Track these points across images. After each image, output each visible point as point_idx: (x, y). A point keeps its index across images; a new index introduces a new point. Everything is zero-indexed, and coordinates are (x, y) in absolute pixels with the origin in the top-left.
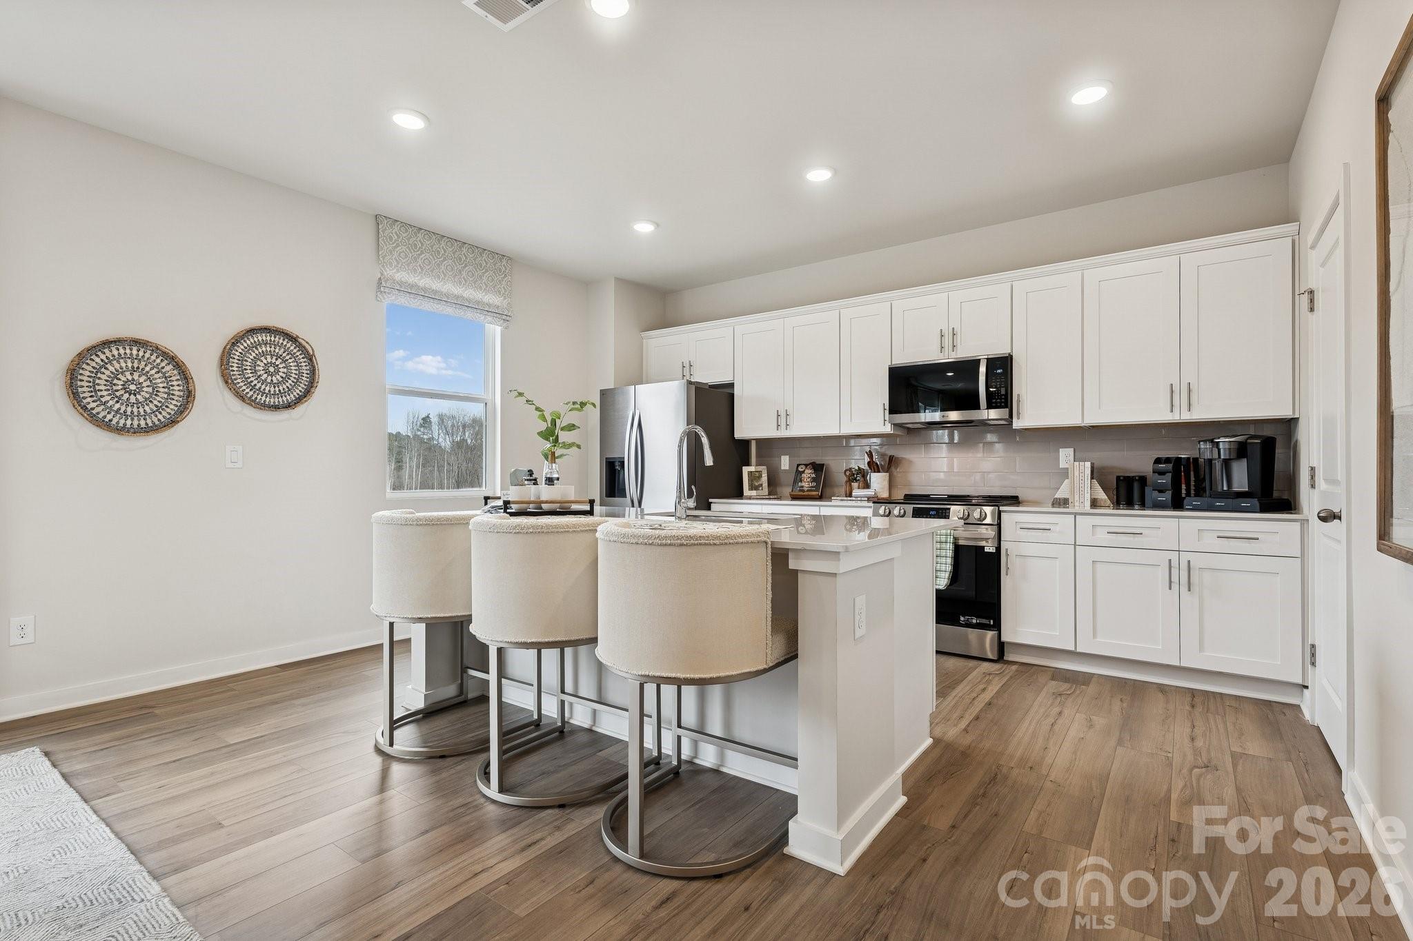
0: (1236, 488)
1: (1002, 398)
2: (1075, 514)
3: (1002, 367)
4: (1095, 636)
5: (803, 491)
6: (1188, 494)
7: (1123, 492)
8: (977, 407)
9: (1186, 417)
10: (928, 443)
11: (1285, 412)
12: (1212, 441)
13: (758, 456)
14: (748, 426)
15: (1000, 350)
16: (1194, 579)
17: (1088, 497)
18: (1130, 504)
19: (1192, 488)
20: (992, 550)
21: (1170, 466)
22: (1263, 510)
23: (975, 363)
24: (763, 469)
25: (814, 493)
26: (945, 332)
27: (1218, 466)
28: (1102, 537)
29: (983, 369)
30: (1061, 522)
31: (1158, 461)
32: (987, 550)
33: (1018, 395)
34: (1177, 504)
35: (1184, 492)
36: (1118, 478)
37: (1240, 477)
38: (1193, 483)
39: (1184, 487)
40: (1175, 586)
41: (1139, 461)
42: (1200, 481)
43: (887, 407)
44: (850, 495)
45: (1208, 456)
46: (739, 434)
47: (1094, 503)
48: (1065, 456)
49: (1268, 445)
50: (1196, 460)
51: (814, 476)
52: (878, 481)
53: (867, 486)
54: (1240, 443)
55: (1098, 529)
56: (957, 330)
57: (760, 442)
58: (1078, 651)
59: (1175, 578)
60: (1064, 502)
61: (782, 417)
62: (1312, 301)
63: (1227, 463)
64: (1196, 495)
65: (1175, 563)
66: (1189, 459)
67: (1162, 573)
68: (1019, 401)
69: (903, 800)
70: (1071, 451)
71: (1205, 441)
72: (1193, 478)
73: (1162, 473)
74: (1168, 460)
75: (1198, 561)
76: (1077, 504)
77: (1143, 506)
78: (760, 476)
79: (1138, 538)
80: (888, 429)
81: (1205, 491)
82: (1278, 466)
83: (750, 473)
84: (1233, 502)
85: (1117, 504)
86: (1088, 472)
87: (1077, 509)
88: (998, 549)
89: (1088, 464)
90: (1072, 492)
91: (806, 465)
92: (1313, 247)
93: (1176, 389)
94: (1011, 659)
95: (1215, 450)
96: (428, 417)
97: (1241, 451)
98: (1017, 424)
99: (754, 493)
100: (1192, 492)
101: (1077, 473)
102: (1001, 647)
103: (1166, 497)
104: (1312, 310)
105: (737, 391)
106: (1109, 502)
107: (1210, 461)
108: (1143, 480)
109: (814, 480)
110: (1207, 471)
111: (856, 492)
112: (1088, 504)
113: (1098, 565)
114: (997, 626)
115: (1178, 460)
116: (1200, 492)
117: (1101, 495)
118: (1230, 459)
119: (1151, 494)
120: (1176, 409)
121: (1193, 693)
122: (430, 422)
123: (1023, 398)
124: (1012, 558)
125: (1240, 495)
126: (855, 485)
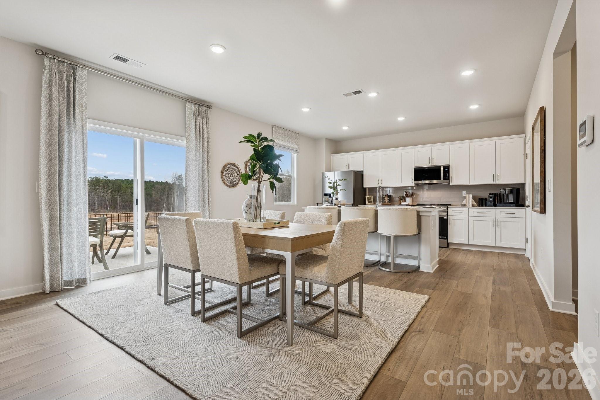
0: (510, 201)
1: (447, 176)
2: (468, 208)
3: (447, 168)
4: (474, 240)
5: (386, 203)
6: (498, 203)
7: (480, 202)
8: (440, 179)
9: (497, 183)
10: (423, 189)
11: (522, 182)
12: (504, 189)
13: (369, 192)
14: (367, 184)
15: (446, 163)
16: (499, 224)
17: (471, 204)
18: (482, 206)
19: (499, 201)
20: (446, 218)
21: (493, 195)
22: (516, 206)
23: (440, 167)
24: (372, 196)
25: (389, 203)
26: (430, 158)
27: (505, 195)
28: (476, 214)
29: (442, 169)
30: (464, 210)
31: (490, 194)
32: (444, 218)
33: (452, 176)
34: (495, 205)
35: (497, 202)
36: (479, 199)
37: (511, 199)
38: (499, 200)
39: (497, 201)
40: (494, 226)
41: (485, 194)
42: (501, 199)
43: (413, 179)
44: (400, 204)
45: (503, 193)
46: (364, 186)
47: (473, 205)
48: (464, 193)
49: (518, 190)
50: (500, 194)
51: (388, 198)
52: (409, 200)
53: (405, 201)
54: (511, 189)
55: (474, 212)
56: (434, 157)
57: (369, 188)
58: (469, 244)
59: (494, 224)
60: (465, 205)
61: (380, 181)
62: (527, 156)
63: (508, 195)
64: (500, 203)
65: (494, 220)
66: (498, 194)
67: (491, 223)
68: (452, 177)
69: (438, 266)
70: (466, 191)
71: (502, 189)
72: (499, 199)
73: (491, 197)
74: (492, 194)
75: (500, 219)
76: (468, 206)
77: (486, 206)
78: (371, 199)
79: (485, 214)
80: (413, 185)
81: (502, 202)
82: (521, 195)
83: (368, 198)
84: (509, 204)
85: (479, 206)
86: (471, 197)
87: (468, 207)
88: (447, 218)
89: (471, 195)
90: (467, 202)
91: (386, 195)
92: (527, 143)
93: (495, 175)
94: (450, 247)
95: (505, 191)
96: (181, 175)
97: (511, 192)
98: (451, 184)
99: (369, 204)
100: (499, 202)
101: (468, 197)
102: (448, 243)
103: (492, 204)
104: (527, 158)
105: (364, 173)
106: (477, 205)
107: (503, 194)
108: (486, 199)
109: (388, 200)
110: (503, 197)
111: (402, 203)
112: (471, 206)
113: (475, 221)
114: (447, 238)
115: (495, 194)
116: (501, 202)
117: (475, 203)
118: (508, 194)
119: (488, 203)
120: (495, 181)
121: (499, 253)
122: (182, 177)
123: (453, 177)
124: (451, 220)
125: (511, 203)
126: (402, 201)
